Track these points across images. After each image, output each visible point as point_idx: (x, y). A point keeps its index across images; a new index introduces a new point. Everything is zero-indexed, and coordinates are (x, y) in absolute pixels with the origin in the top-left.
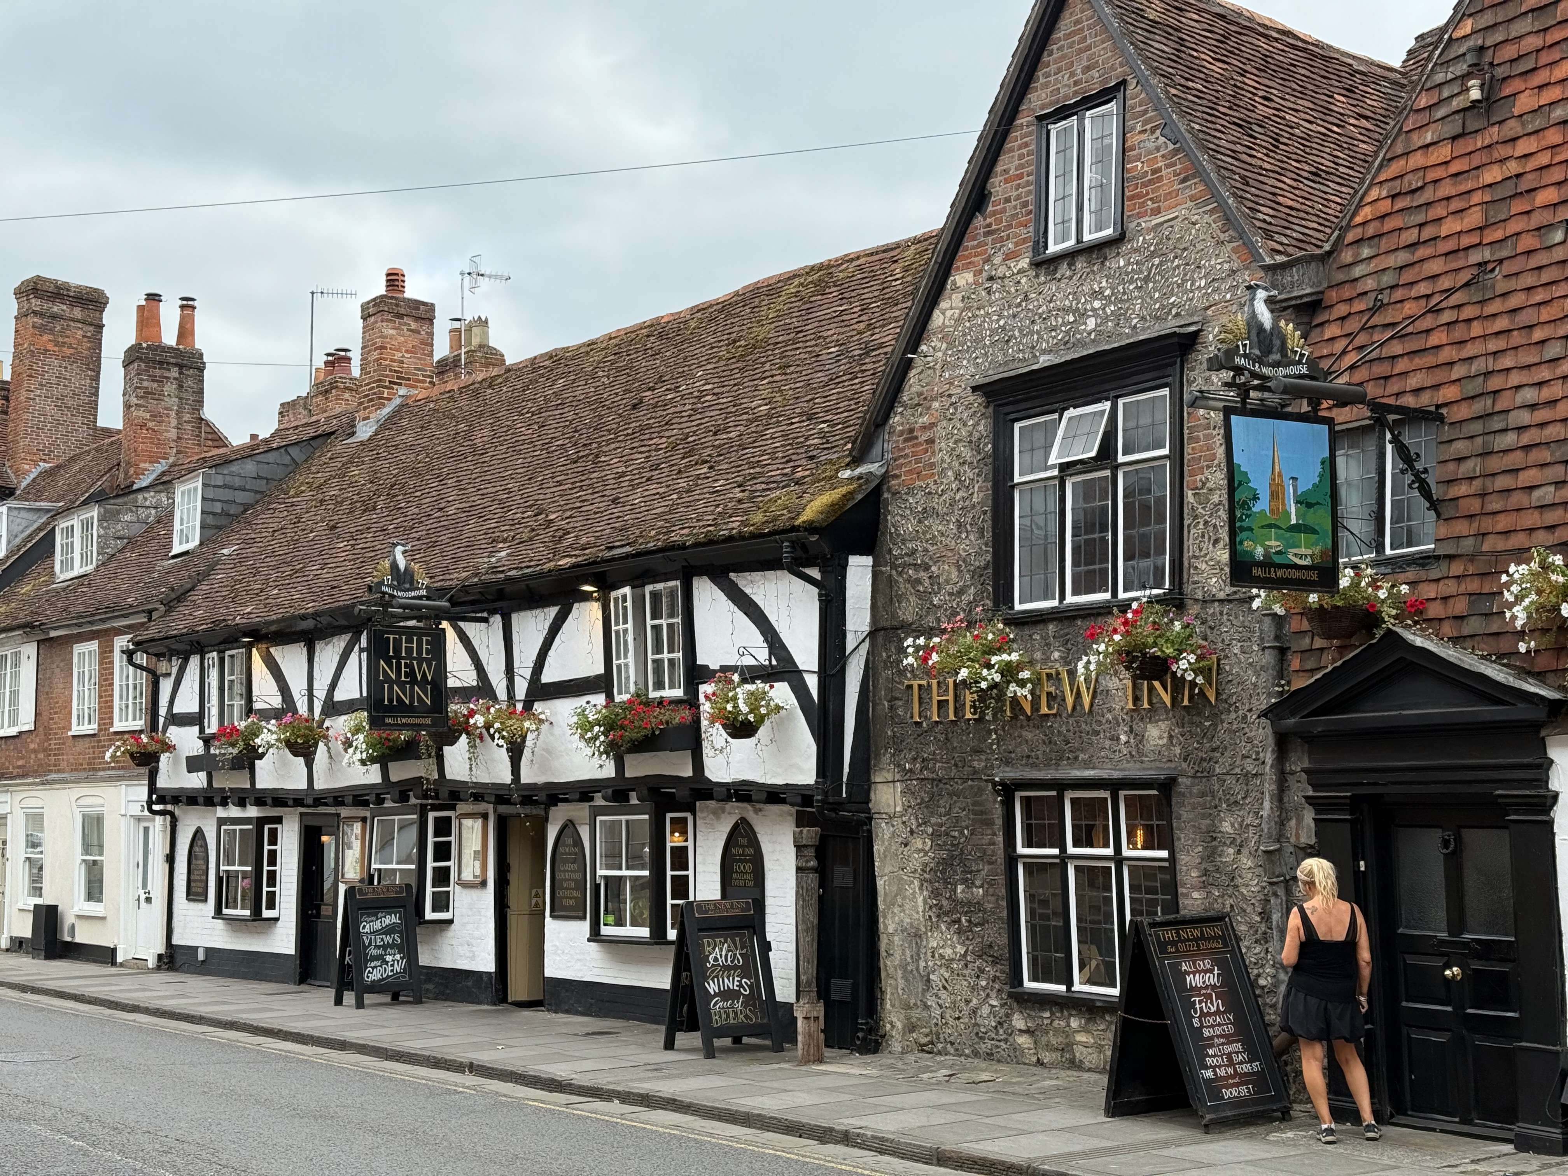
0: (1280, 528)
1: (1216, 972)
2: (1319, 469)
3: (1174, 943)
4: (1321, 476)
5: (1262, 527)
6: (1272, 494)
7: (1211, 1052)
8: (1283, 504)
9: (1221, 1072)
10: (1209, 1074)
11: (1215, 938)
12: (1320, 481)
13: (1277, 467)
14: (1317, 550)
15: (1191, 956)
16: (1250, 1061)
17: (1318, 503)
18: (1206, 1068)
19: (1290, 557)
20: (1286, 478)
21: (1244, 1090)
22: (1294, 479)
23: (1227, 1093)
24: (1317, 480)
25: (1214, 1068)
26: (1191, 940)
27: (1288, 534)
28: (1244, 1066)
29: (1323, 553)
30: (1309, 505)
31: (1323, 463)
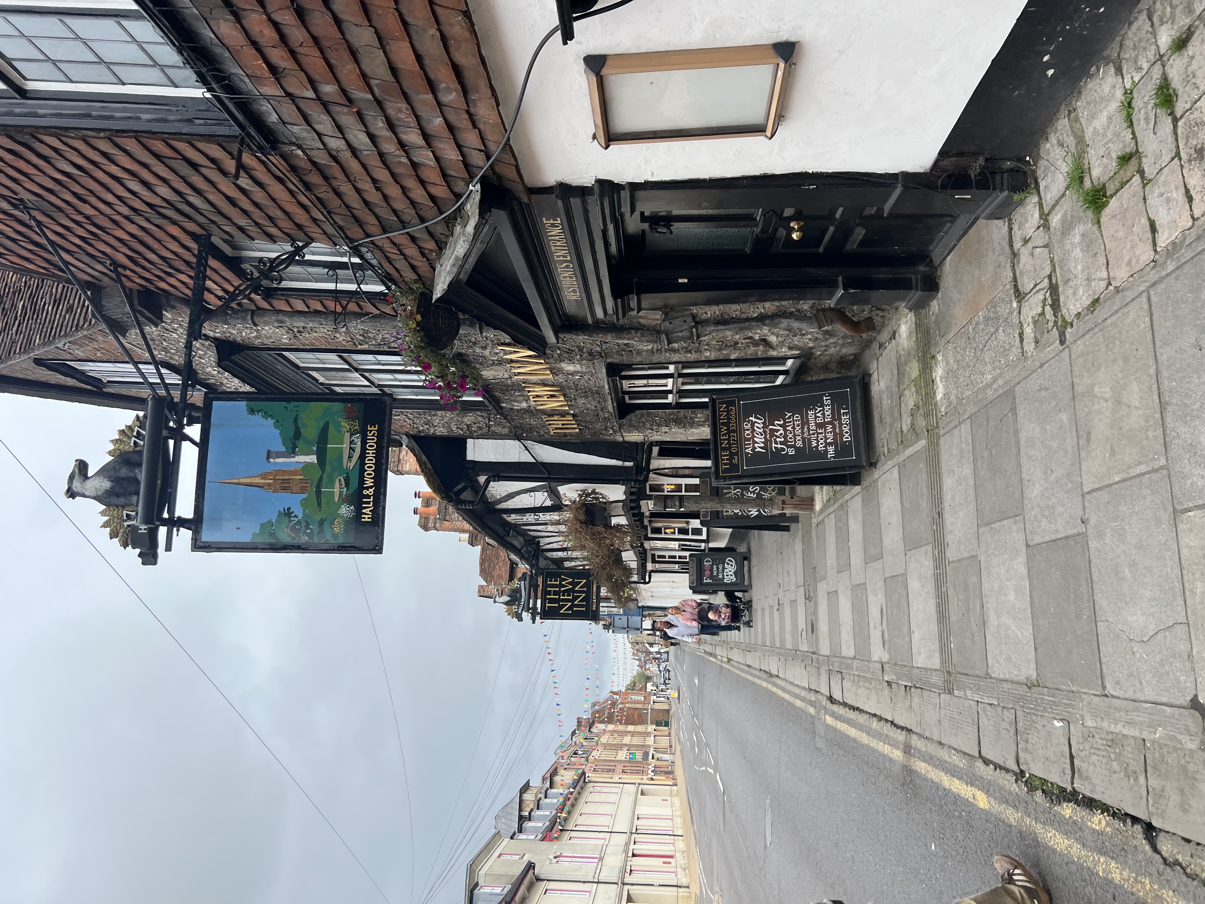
0: (321, 479)
1: (754, 420)
2: (258, 418)
3: (731, 455)
4: (267, 415)
5: (319, 505)
6: (285, 489)
7: (814, 444)
8: (294, 473)
9: (830, 436)
10: (831, 449)
11: (728, 411)
12: (272, 417)
13: (258, 480)
14: (345, 425)
15: (741, 442)
16: (822, 405)
17: (295, 421)
18: (826, 451)
19: (352, 465)
20: (269, 468)
21: (845, 419)
22: (269, 455)
23: (847, 438)
24: (271, 422)
25: (827, 444)
26: (729, 437)
27: (328, 468)
28: (827, 413)
29: (350, 417)
30: (297, 434)
31: (252, 411)
